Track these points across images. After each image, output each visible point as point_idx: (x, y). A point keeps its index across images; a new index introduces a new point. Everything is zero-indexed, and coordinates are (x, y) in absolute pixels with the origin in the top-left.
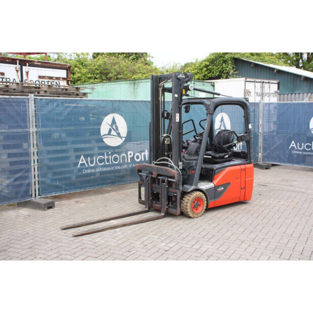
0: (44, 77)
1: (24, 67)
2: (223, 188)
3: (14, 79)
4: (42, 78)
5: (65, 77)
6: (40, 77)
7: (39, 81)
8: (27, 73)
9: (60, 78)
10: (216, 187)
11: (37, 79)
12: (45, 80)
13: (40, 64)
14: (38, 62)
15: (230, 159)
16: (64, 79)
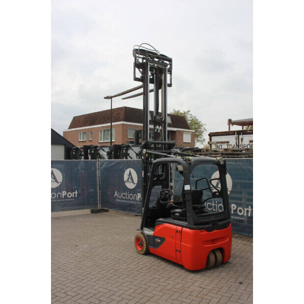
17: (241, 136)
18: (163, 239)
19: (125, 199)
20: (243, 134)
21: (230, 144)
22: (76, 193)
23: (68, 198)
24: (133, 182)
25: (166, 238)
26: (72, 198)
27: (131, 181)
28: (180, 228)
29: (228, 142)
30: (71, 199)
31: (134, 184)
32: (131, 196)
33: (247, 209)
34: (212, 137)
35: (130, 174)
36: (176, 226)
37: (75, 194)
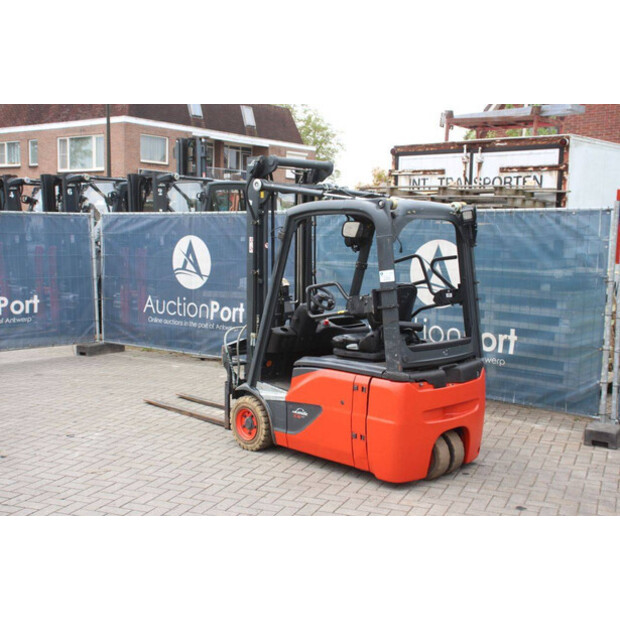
0: (511, 168)
1: (475, 155)
2: (306, 414)
3: (459, 179)
4: (507, 172)
5: (556, 162)
6: (502, 170)
7: (500, 178)
8: (480, 164)
9: (543, 167)
10: (289, 405)
11: (497, 173)
12: (512, 175)
13: (505, 144)
14: (502, 141)
15: (364, 355)
16: (551, 168)
17: (477, 157)
18: (314, 410)
19: (176, 317)
20: (482, 151)
21: (447, 175)
22: (36, 301)
23: (11, 315)
24: (198, 272)
25: (323, 406)
26: (24, 315)
27: (193, 270)
28: (363, 380)
29: (442, 172)
30: (23, 320)
31: (201, 276)
32: (192, 310)
33: (506, 336)
34: (401, 158)
35: (190, 250)
36: (353, 375)
37: (32, 306)
